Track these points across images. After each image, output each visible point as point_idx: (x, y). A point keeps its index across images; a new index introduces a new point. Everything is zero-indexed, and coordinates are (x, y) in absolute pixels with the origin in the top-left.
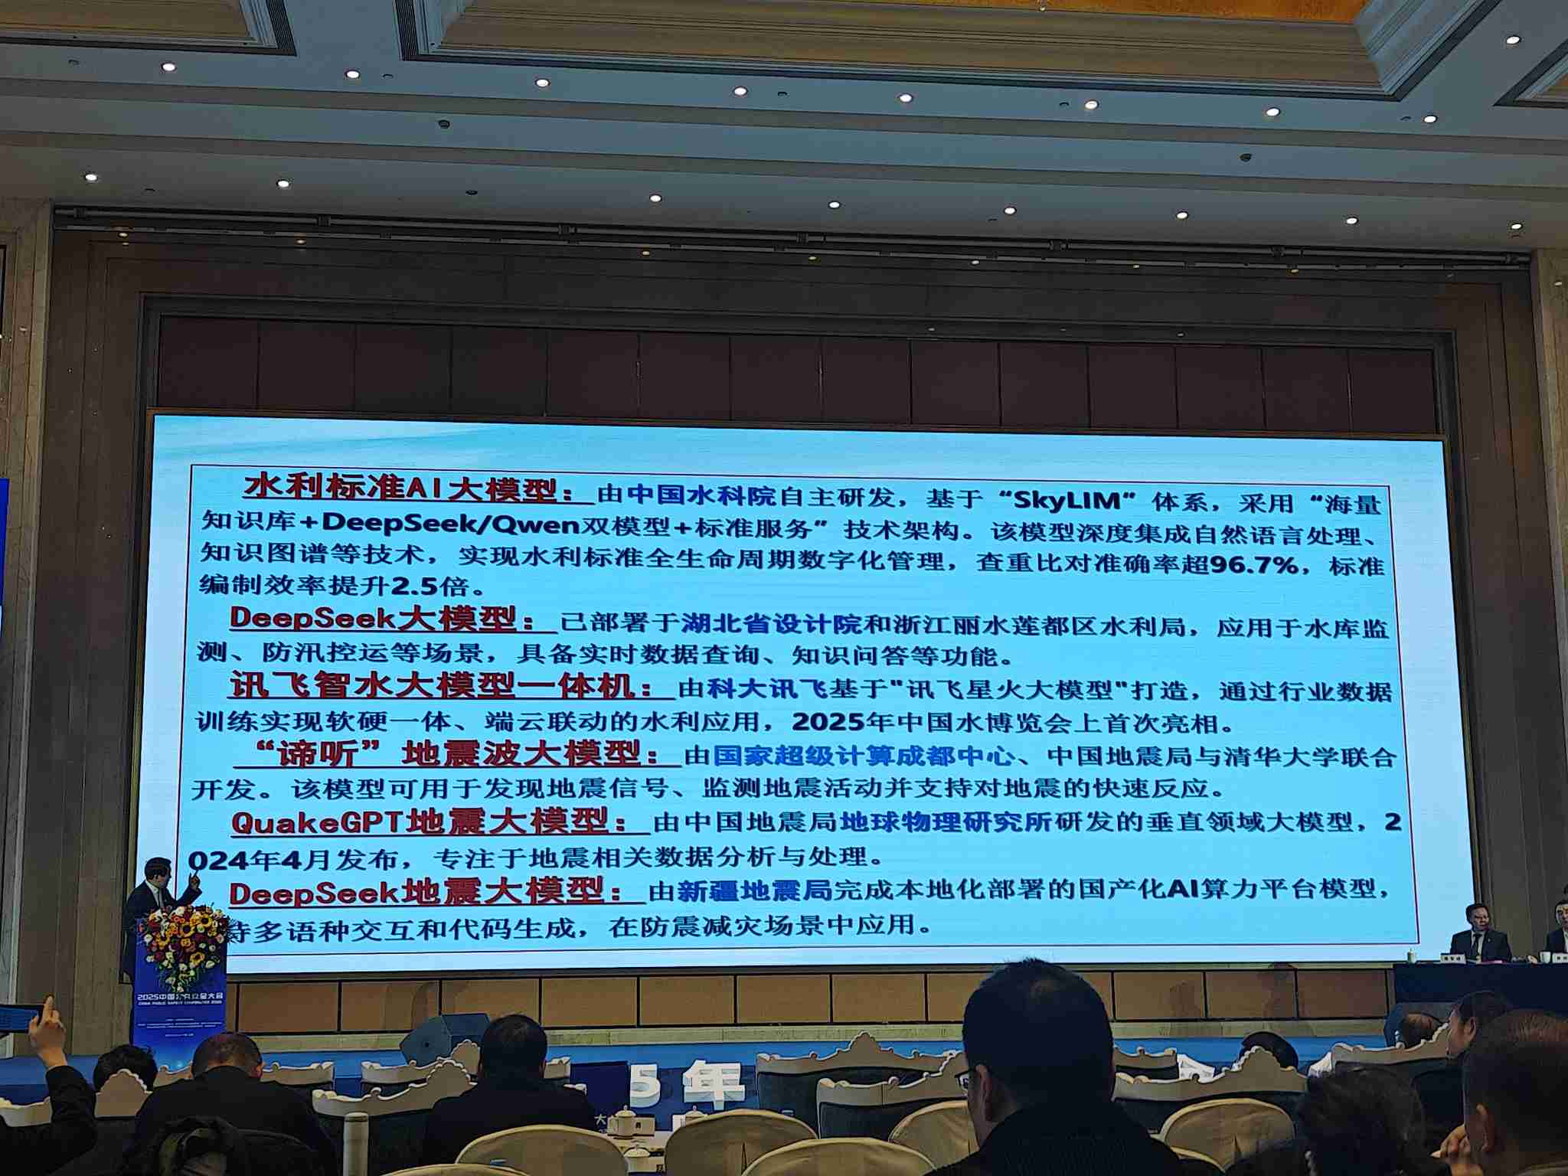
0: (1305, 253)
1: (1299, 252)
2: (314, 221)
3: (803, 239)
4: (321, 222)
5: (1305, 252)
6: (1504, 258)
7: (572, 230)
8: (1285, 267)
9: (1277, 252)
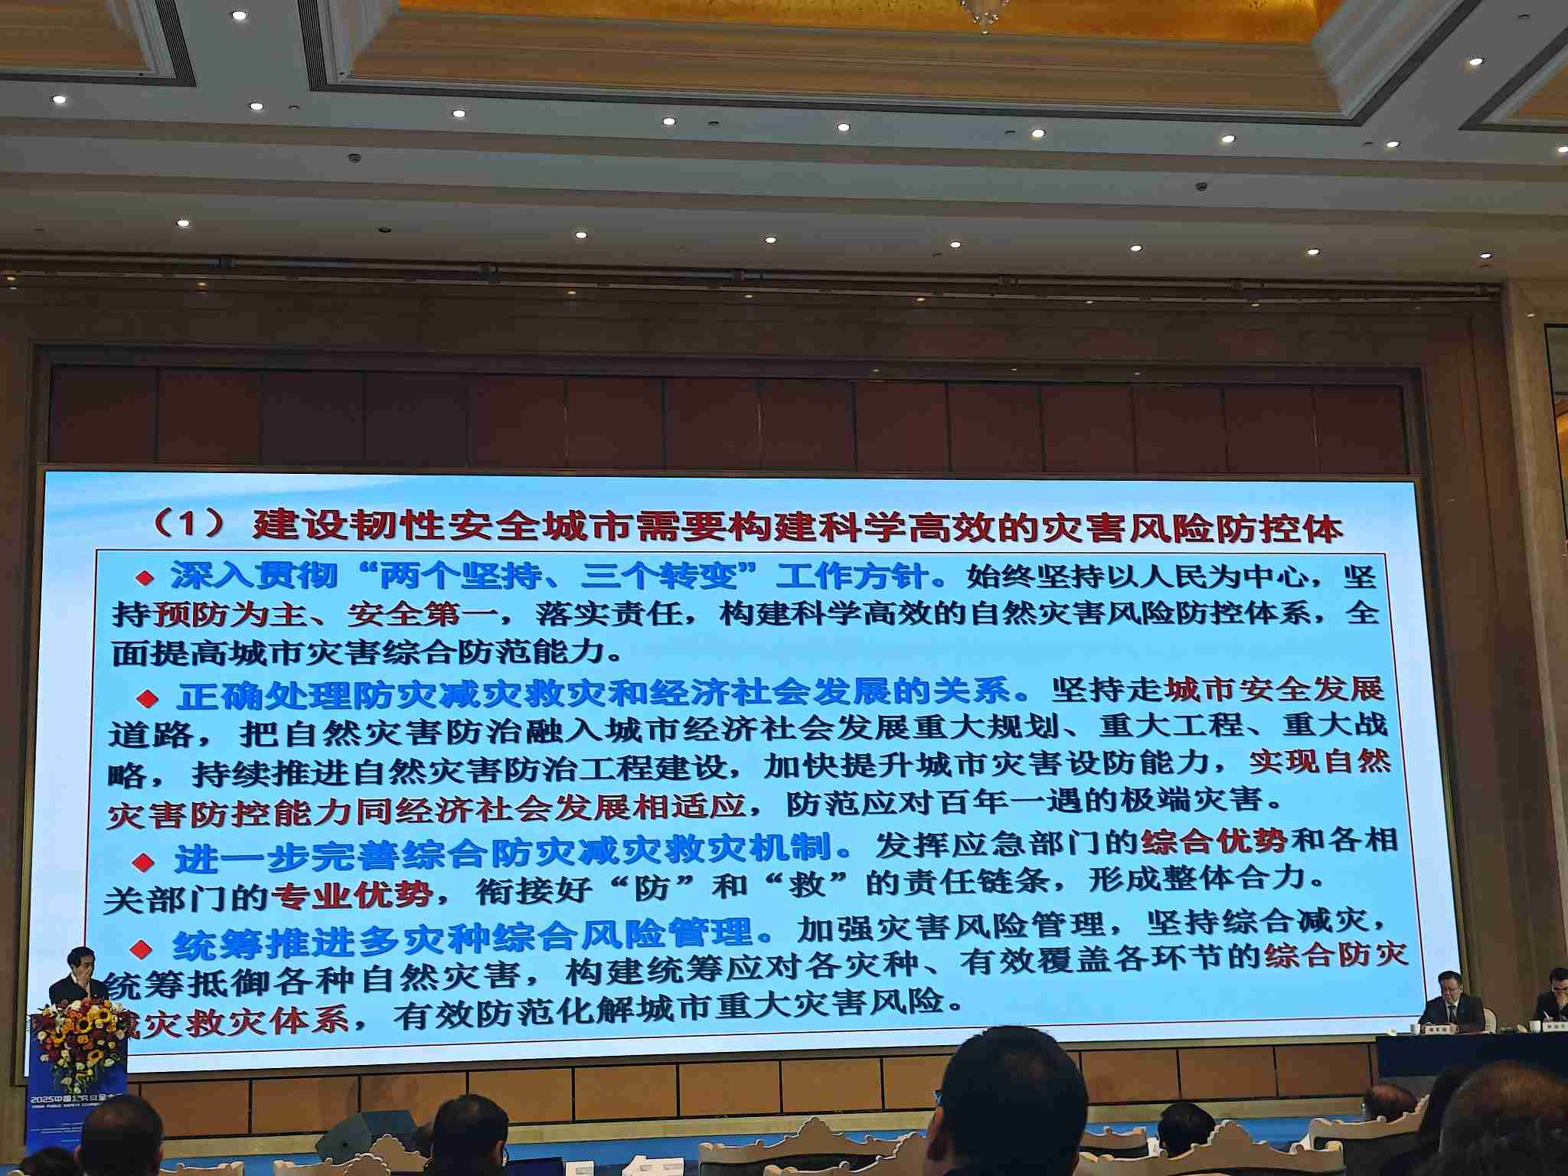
0: (1266, 287)
1: (1258, 285)
2: (215, 262)
3: (737, 276)
4: (224, 262)
5: (1266, 285)
6: (1472, 289)
7: (493, 269)
8: (1244, 301)
9: (1235, 286)
